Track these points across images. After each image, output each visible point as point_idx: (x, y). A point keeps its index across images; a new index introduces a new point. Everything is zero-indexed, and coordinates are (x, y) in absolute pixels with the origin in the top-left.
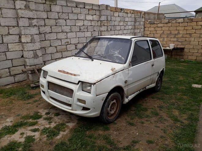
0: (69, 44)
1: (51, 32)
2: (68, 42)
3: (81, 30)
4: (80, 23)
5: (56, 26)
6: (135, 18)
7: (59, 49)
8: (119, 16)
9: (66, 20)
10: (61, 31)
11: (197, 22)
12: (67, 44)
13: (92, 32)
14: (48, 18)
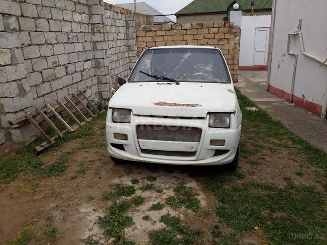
0: (58, 66)
1: (30, 43)
2: (55, 63)
3: (70, 40)
4: (67, 28)
5: (36, 31)
6: (127, 22)
7: (46, 75)
8: (109, 18)
9: (48, 21)
10: (43, 42)
11: (208, 28)
12: (54, 65)
13: (83, 43)
14: (22, 16)
